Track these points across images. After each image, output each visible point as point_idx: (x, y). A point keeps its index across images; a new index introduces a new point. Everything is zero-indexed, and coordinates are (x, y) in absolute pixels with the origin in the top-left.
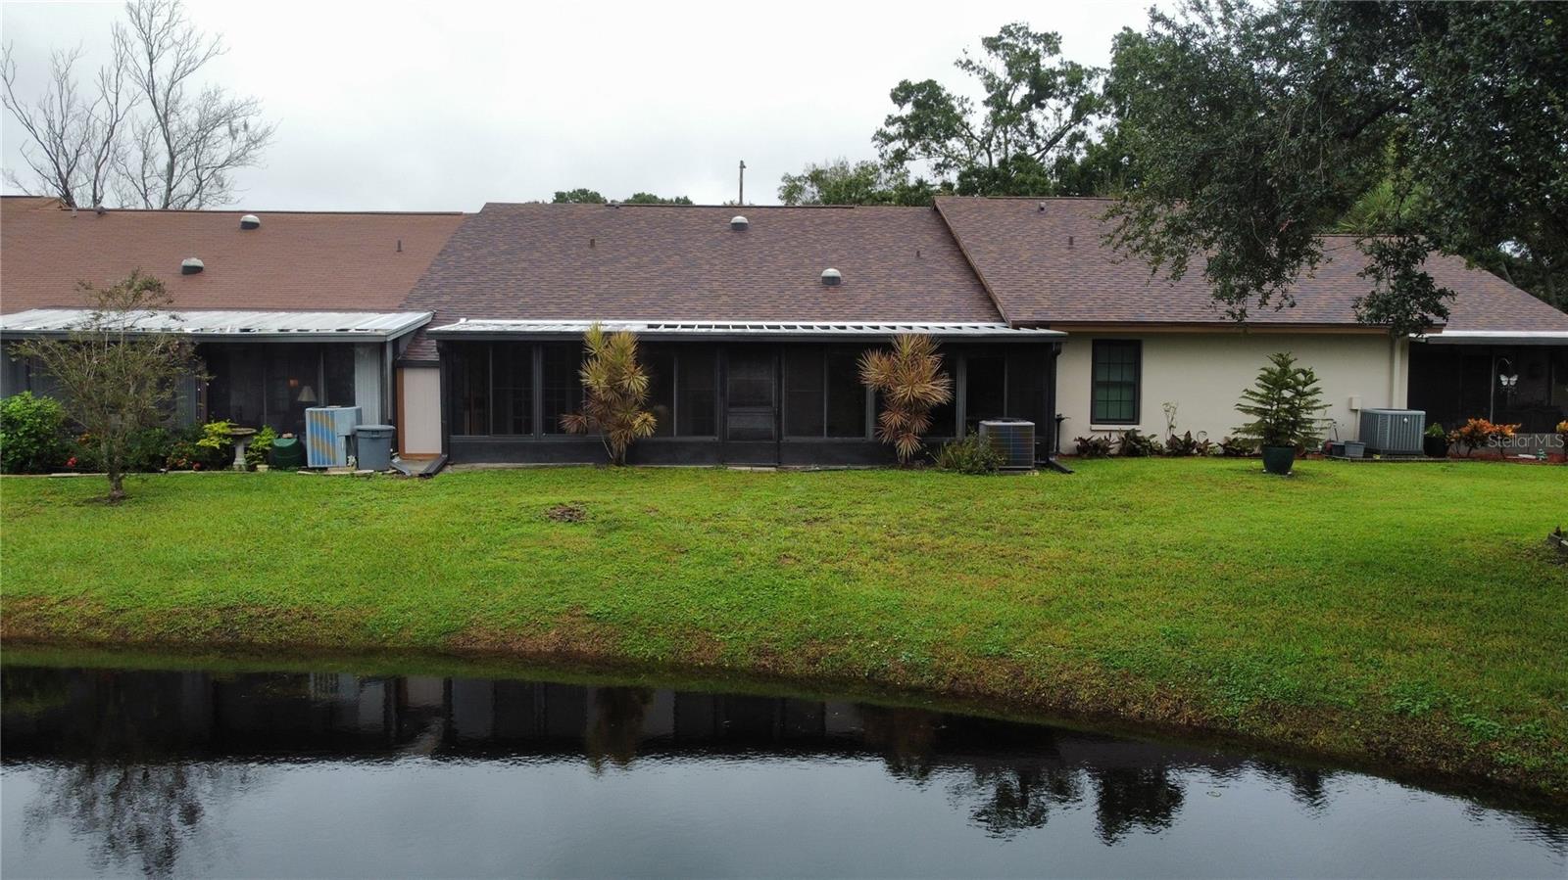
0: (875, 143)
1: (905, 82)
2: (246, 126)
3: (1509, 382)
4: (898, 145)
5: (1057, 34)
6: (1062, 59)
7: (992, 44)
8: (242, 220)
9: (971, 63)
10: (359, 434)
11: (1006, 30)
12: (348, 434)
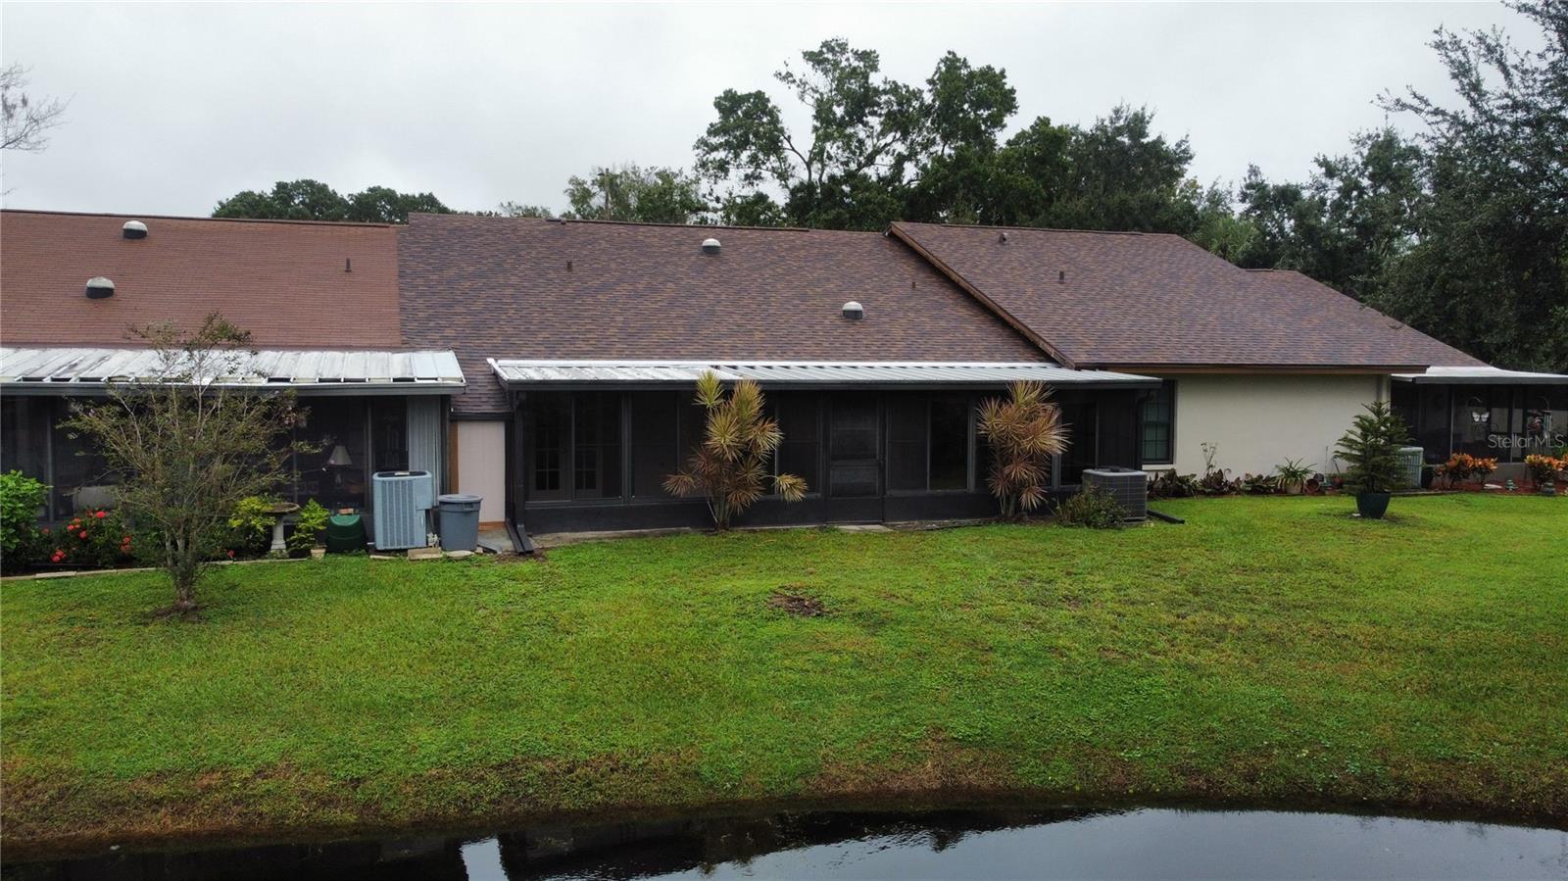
0: (697, 151)
1: (730, 91)
2: (25, 102)
3: (1480, 418)
4: (721, 154)
5: (875, 52)
6: (886, 79)
7: (816, 59)
8: (125, 227)
9: (791, 75)
10: (445, 508)
11: (825, 44)
12: (429, 507)
